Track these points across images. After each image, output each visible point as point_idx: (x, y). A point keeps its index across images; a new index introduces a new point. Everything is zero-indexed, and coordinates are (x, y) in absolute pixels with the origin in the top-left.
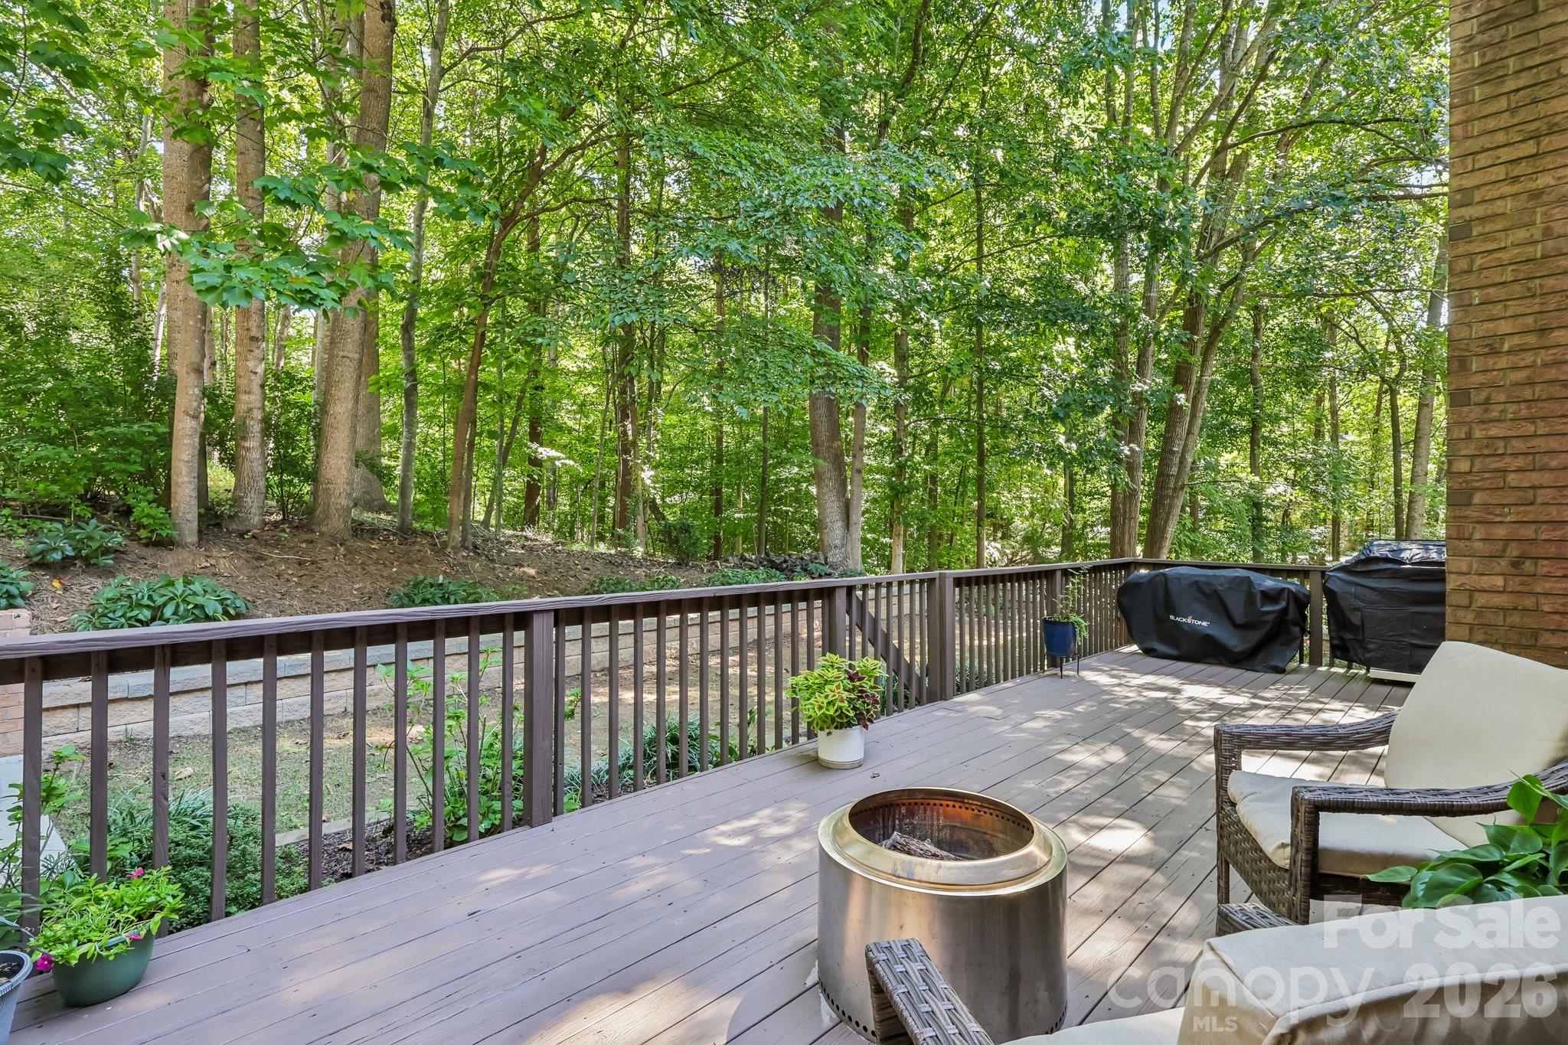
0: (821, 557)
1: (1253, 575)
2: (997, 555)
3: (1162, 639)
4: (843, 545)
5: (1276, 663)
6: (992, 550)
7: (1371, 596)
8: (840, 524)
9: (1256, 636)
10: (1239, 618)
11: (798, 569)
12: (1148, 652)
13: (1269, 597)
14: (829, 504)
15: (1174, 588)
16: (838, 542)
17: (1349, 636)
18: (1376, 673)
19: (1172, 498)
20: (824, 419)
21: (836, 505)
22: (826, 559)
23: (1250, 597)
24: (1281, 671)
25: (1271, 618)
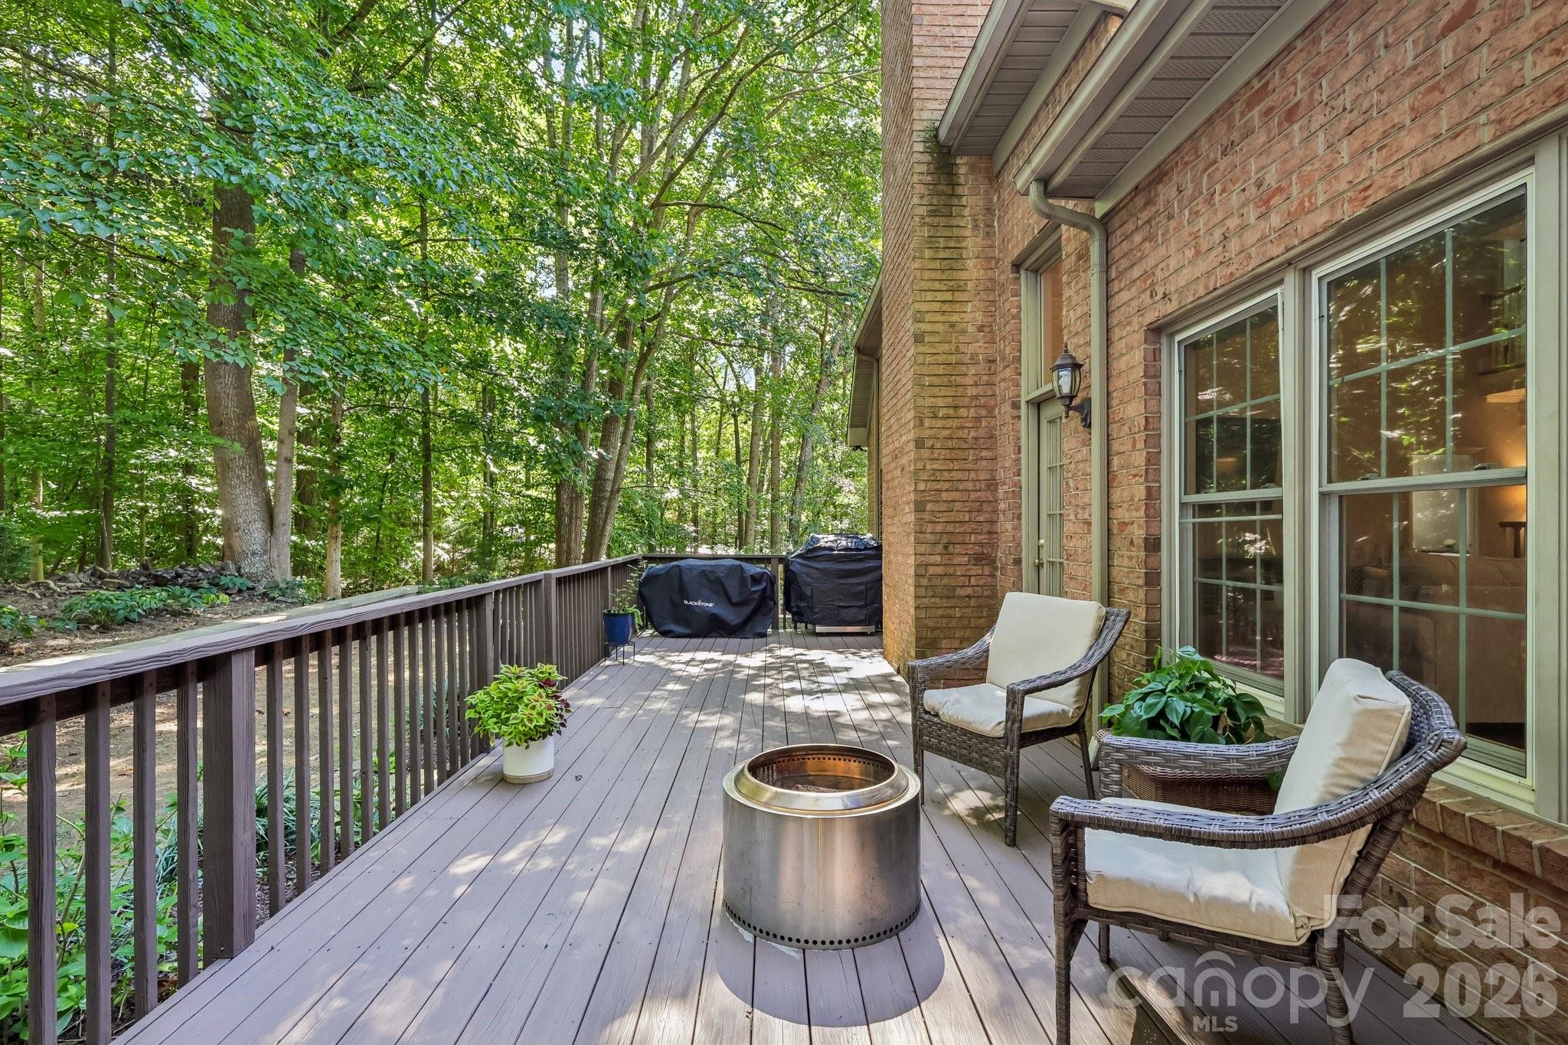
0: (232, 566)
1: (743, 564)
2: (445, 557)
3: (677, 622)
4: (265, 552)
5: (760, 630)
6: (439, 552)
7: (817, 574)
8: (259, 525)
9: (747, 610)
10: (736, 599)
11: (205, 584)
12: (665, 634)
13: (756, 579)
14: (241, 500)
15: (686, 578)
16: (257, 548)
17: (803, 604)
18: (819, 629)
19: (610, 499)
20: (232, 392)
21: (253, 501)
22: (239, 569)
23: (743, 579)
24: (764, 635)
25: (756, 596)
